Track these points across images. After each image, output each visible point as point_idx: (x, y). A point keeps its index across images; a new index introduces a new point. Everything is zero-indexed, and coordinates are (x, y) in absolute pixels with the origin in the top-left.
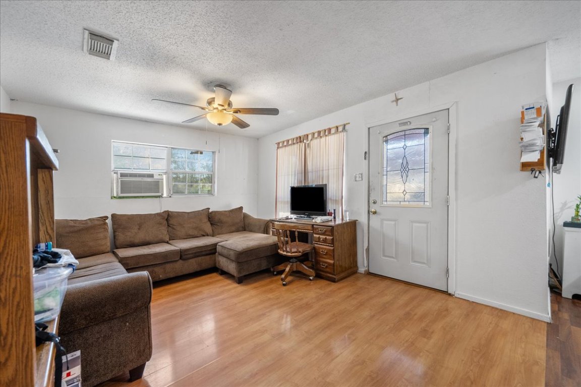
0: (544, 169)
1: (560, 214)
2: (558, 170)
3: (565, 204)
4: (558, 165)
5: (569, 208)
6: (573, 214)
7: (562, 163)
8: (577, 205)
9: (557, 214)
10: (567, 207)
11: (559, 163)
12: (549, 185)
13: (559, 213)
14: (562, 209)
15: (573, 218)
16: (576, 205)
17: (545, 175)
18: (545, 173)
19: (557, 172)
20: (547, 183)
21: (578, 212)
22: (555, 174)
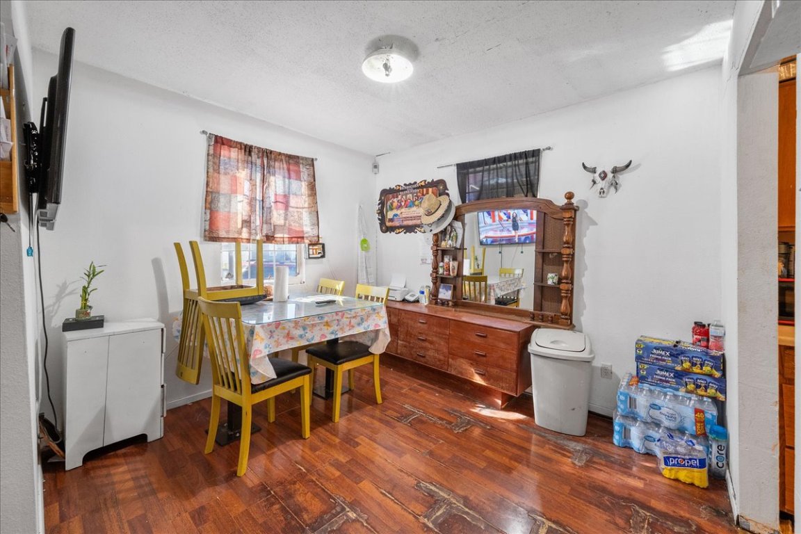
0: (14, 212)
1: (56, 308)
2: (49, 221)
3: (63, 287)
4: (48, 205)
5: (71, 293)
6: (78, 305)
7: (57, 202)
8: (84, 287)
9: (51, 308)
10: (67, 292)
11: (51, 202)
12: (30, 252)
13: (55, 304)
14: (59, 297)
15: (78, 312)
16: (82, 287)
17: (19, 227)
18: (18, 220)
19: (48, 223)
20: (25, 247)
21: (86, 300)
22: (44, 228)
